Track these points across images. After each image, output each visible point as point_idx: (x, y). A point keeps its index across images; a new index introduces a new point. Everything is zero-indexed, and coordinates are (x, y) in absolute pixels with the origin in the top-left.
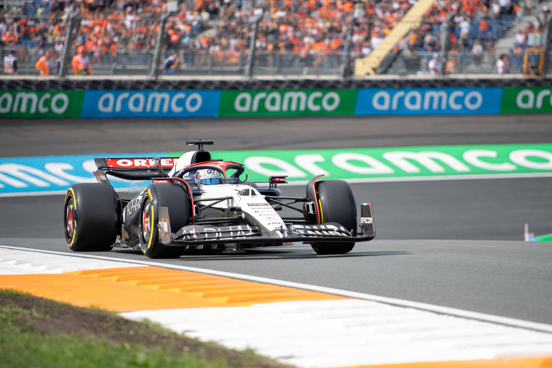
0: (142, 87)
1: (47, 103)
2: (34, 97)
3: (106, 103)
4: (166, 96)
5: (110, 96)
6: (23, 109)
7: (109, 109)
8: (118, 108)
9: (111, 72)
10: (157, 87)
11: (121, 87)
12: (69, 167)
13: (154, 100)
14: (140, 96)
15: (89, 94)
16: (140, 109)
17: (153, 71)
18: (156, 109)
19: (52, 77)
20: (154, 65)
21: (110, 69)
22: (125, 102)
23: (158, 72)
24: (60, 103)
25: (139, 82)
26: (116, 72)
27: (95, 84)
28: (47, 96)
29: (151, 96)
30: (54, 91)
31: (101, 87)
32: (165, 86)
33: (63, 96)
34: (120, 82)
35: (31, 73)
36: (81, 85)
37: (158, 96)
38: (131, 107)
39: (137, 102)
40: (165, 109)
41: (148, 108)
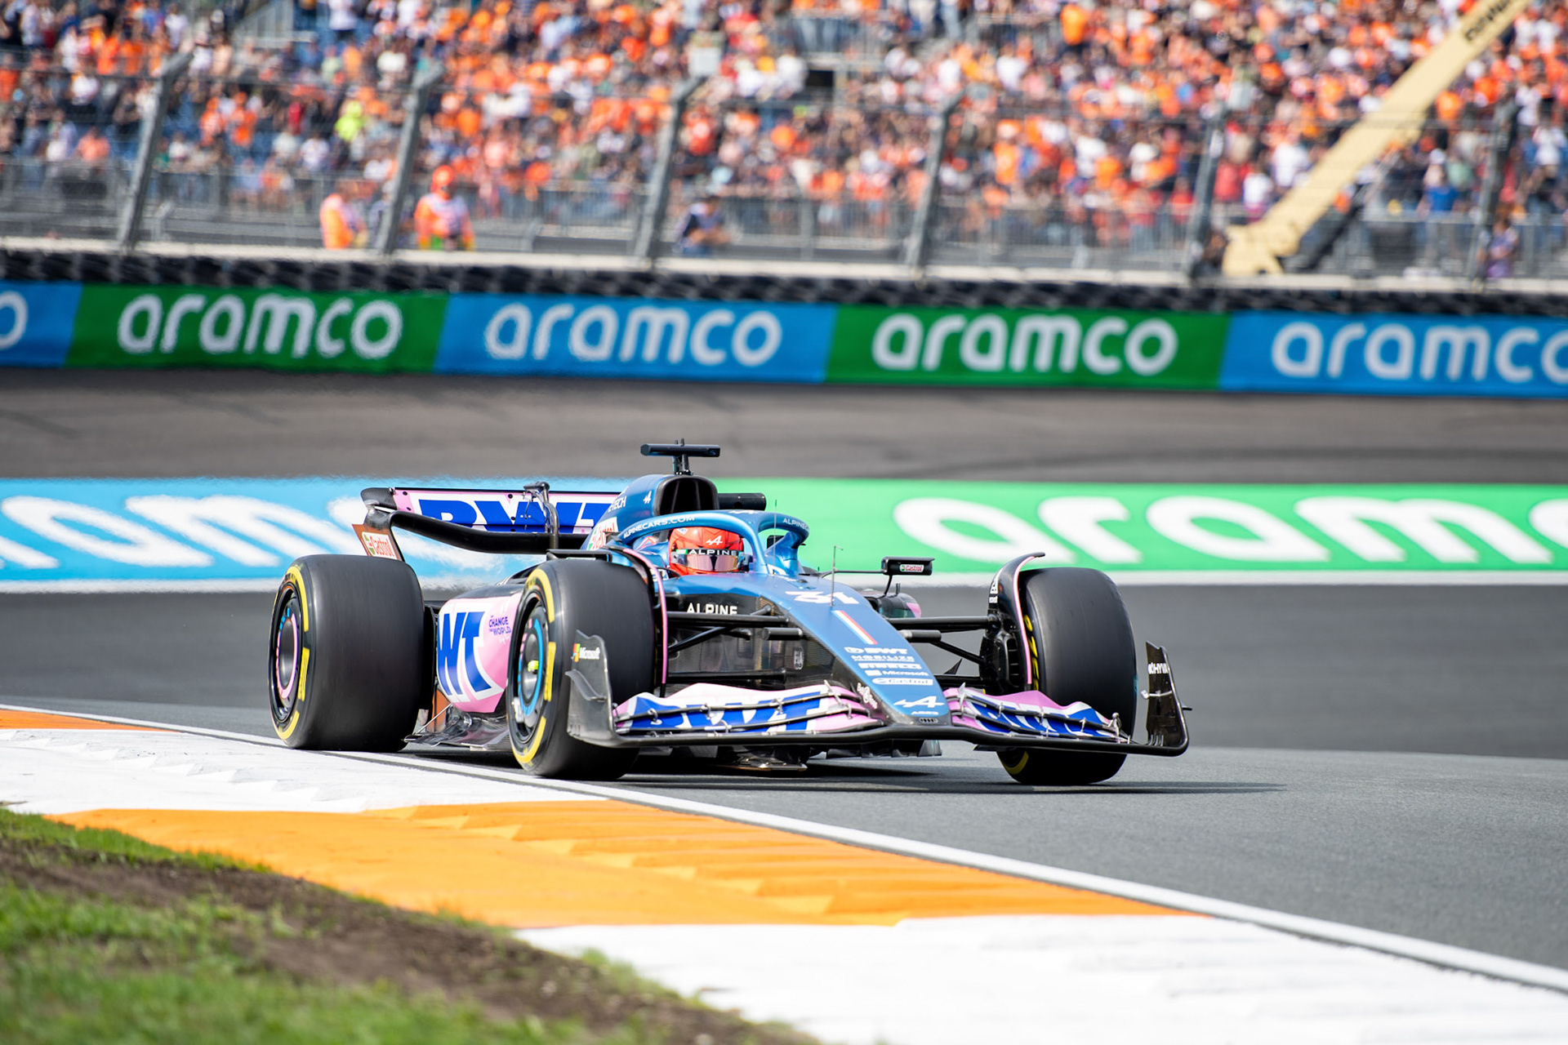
0: (611, 289)
1: (341, 328)
2: (305, 308)
3: (507, 333)
4: (678, 317)
5: (518, 312)
6: (273, 343)
7: (516, 350)
8: (541, 348)
9: (526, 244)
10: (652, 290)
11: (552, 287)
13: (644, 328)
14: (604, 314)
15: (459, 306)
16: (603, 352)
17: (643, 245)
18: (651, 352)
20: (647, 229)
21: (520, 238)
22: (561, 330)
23: (657, 249)
24: (376, 329)
25: (603, 277)
26: (540, 244)
27: (477, 279)
28: (342, 306)
29: (638, 315)
30: (362, 293)
31: (494, 286)
32: (676, 289)
33: (388, 310)
34: (549, 272)
35: (300, 242)
36: (439, 278)
37: (657, 318)
38: (578, 345)
39: (594, 333)
40: (676, 353)
41: (627, 351)
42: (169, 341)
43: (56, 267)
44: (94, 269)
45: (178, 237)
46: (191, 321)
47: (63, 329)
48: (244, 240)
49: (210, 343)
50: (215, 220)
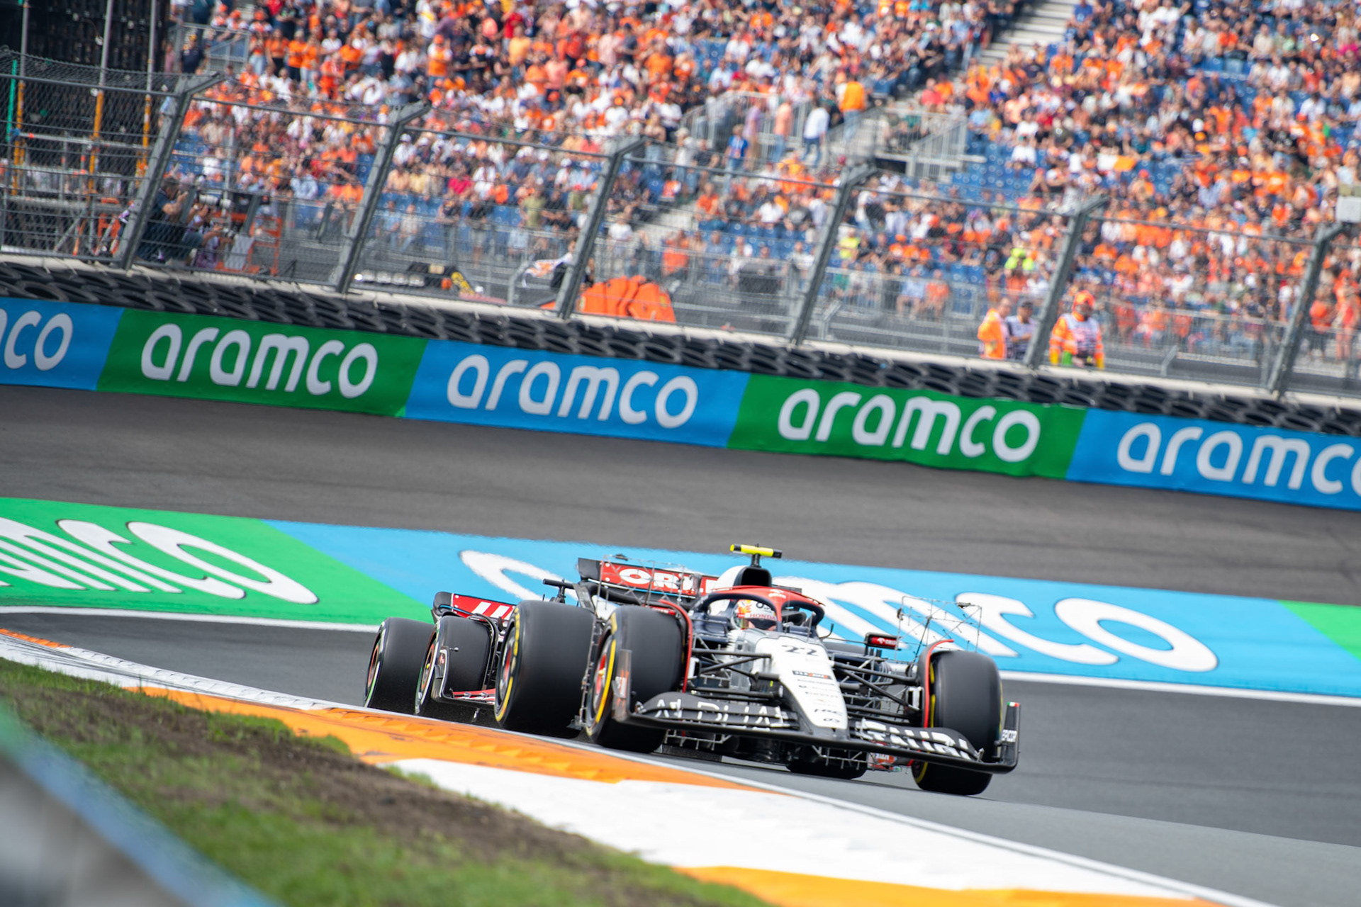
0: (1240, 415)
1: (983, 432)
2: (952, 412)
3: (1138, 449)
4: (1302, 447)
5: (1152, 431)
6: (920, 442)
7: (1146, 466)
8: (1168, 467)
9: (1163, 368)
10: (1281, 418)
11: (1185, 409)
12: (1018, 608)
13: (1268, 453)
14: (1233, 439)
15: (1095, 419)
16: (1227, 474)
17: (1274, 376)
18: (1271, 479)
19: (1007, 367)
20: (1278, 360)
21: (1160, 361)
22: (1189, 449)
23: (1288, 380)
24: (1016, 436)
25: (1234, 403)
26: (1177, 368)
27: (1115, 396)
28: (987, 412)
29: (1261, 443)
30: (1006, 400)
31: (1130, 404)
32: (1302, 420)
33: (1029, 419)
34: (1184, 395)
35: (954, 350)
36: (1079, 393)
37: (1281, 446)
38: (1204, 465)
39: (1220, 455)
40: (1296, 481)
41: (1250, 476)
42: (824, 433)
43: (728, 356)
44: (762, 361)
45: (842, 337)
46: (846, 415)
47: (730, 414)
48: (901, 344)
49: (862, 436)
50: (877, 324)
